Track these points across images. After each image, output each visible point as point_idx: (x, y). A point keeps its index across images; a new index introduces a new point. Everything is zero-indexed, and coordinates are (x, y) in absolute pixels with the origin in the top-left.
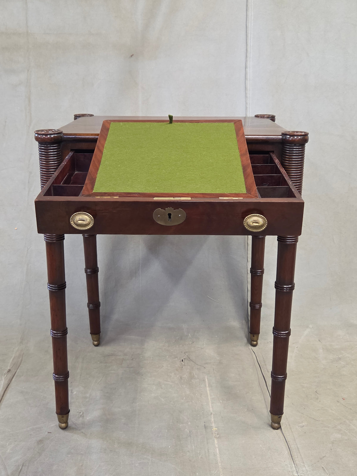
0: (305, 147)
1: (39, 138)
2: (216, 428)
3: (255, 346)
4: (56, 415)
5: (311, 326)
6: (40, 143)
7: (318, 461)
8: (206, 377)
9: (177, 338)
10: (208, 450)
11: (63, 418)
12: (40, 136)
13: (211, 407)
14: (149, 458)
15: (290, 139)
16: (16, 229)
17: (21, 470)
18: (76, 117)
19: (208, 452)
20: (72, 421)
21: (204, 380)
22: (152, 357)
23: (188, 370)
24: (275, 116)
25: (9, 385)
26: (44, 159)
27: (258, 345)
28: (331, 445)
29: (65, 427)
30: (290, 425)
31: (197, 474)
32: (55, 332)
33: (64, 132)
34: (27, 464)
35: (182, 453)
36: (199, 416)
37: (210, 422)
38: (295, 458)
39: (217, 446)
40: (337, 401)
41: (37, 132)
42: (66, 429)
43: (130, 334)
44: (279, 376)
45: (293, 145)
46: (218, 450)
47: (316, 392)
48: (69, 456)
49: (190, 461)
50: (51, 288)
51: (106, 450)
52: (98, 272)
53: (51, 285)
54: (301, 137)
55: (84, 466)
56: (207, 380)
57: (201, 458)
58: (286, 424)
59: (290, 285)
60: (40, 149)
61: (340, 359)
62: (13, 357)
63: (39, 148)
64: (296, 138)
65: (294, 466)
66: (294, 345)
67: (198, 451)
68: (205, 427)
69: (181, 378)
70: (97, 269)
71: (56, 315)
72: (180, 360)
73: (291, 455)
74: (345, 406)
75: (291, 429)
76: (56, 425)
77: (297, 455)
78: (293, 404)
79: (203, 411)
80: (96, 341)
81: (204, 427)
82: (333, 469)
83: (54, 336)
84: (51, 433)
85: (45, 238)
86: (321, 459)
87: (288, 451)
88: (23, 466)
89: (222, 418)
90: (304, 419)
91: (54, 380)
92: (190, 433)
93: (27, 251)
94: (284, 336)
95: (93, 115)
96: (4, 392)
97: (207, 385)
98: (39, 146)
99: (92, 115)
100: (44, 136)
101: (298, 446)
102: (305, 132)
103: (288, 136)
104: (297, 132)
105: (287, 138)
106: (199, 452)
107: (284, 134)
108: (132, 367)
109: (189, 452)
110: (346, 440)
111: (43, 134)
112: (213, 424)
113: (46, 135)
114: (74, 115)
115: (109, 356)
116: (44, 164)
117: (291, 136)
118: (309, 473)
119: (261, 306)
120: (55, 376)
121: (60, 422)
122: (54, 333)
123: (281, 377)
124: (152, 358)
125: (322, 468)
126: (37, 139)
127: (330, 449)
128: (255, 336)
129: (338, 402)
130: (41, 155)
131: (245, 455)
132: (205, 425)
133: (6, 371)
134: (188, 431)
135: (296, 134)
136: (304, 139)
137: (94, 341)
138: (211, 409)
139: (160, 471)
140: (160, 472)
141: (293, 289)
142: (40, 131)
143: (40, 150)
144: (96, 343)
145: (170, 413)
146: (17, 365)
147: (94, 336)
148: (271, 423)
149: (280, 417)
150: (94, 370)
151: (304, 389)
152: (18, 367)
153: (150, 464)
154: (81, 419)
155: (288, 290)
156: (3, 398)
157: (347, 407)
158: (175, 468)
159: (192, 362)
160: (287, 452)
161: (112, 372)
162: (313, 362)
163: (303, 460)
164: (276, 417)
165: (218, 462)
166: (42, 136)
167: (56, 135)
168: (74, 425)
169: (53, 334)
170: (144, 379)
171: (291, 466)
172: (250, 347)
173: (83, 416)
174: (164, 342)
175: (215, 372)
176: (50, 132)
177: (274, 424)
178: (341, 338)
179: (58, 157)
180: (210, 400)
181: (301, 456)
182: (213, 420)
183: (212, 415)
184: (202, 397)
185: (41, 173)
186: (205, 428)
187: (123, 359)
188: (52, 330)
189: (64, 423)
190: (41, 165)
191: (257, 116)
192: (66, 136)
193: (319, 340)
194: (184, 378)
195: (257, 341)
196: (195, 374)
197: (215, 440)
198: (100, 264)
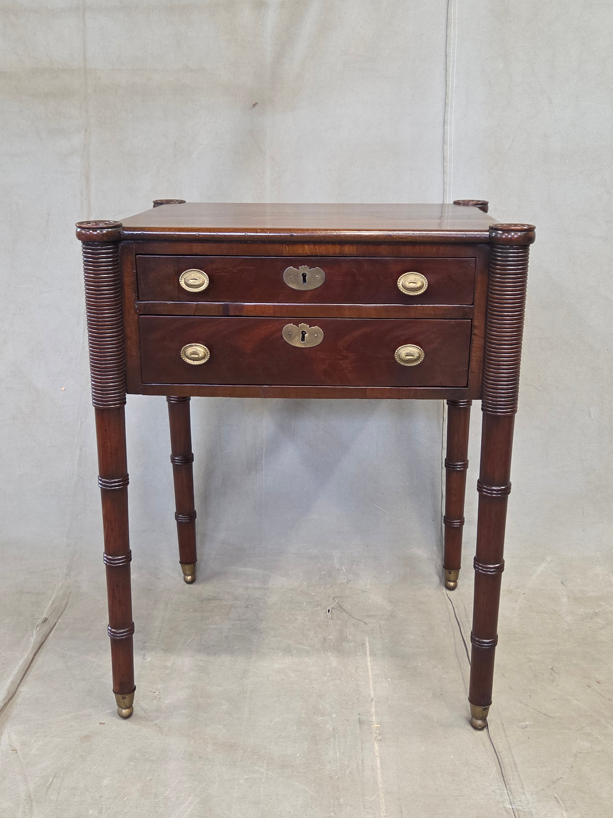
0: (529, 250)
1: (83, 234)
2: (378, 724)
3: (452, 589)
4: (114, 695)
5: (549, 559)
6: (84, 243)
7: (549, 786)
8: (367, 639)
9: (323, 573)
10: (362, 761)
11: (124, 700)
12: (83, 232)
13: (371, 689)
14: (263, 770)
15: (504, 237)
16: (63, 389)
17: (50, 784)
18: (157, 204)
19: (363, 763)
20: (141, 706)
21: (363, 644)
22: (280, 604)
23: (337, 627)
24: (488, 203)
25: (42, 644)
26: (90, 270)
27: (457, 587)
28: (573, 760)
29: (127, 715)
30: (503, 725)
31: (342, 800)
32: (110, 557)
33: (124, 225)
34: (62, 775)
35: (318, 766)
36: (350, 703)
37: (369, 714)
38: (510, 780)
39: (377, 754)
40: (587, 685)
41: (80, 225)
42: (129, 719)
43: (244, 565)
44: (485, 641)
45: (509, 247)
46: (379, 761)
47: (552, 669)
48: (132, 764)
49: (331, 778)
50: (103, 484)
51: (193, 755)
52: (193, 460)
53: (103, 480)
54: (522, 233)
55: (154, 780)
56: (367, 644)
57: (350, 773)
58: (497, 723)
59: (502, 486)
60: (85, 252)
61: (597, 614)
62: (53, 598)
63: (83, 251)
64: (514, 235)
65: (506, 791)
66: (518, 590)
67: (345, 762)
68: (360, 722)
69: (325, 639)
70: (190, 457)
71: (112, 529)
72: (324, 611)
73: (502, 774)
74: (601, 695)
75: (504, 731)
76: (113, 712)
77: (513, 774)
78: (511, 688)
79: (358, 694)
80: (189, 575)
81: (358, 722)
82: (574, 800)
83: (108, 564)
84: (104, 724)
85: (94, 401)
86: (554, 783)
87: (497, 767)
88: (54, 777)
89: (389, 707)
90: (528, 714)
91: (110, 638)
92: (335, 731)
93: (81, 426)
94: (493, 572)
95: (185, 202)
96: (35, 655)
97: (368, 653)
98: (84, 248)
99: (182, 202)
100: (91, 231)
101: (516, 760)
102: (528, 225)
103: (500, 232)
104: (516, 225)
105: (499, 236)
106: (346, 764)
107: (493, 229)
108: (245, 620)
109: (330, 762)
110: (599, 752)
111: (89, 229)
112: (374, 718)
113: (95, 229)
114: (153, 202)
115: (209, 600)
116: (91, 277)
117: (505, 231)
118: (531, 805)
119: (462, 523)
120: (110, 630)
121: (119, 706)
122: (108, 559)
123: (488, 641)
124: (279, 606)
125: (555, 797)
126: (79, 236)
127: (571, 767)
128: (452, 572)
129: (589, 687)
130: (86, 263)
131: (424, 771)
132: (359, 718)
133: (40, 621)
134: (331, 729)
135: (513, 228)
136: (527, 236)
137: (185, 574)
138: (372, 692)
139: (280, 793)
140: (280, 795)
141: (509, 493)
142: (84, 223)
143: (84, 255)
144: (189, 578)
145: (303, 698)
146: (59, 611)
147: (187, 567)
148: (471, 718)
149: (486, 710)
150: (184, 622)
151: (532, 664)
152: (61, 615)
153: (263, 780)
154: (155, 702)
155: (499, 494)
156: (32, 664)
157: (603, 696)
158: (305, 790)
159: (345, 614)
160: (495, 769)
161: (212, 626)
162: (551, 619)
163: (522, 784)
164: (479, 709)
165: (377, 782)
166: (88, 231)
167: (110, 230)
168: (143, 712)
169: (108, 561)
170: (264, 640)
171: (501, 793)
172: (445, 591)
173: (160, 698)
174: (301, 580)
175: (383, 631)
176: (101, 225)
177: (475, 720)
178: (601, 579)
179: (115, 266)
180: (371, 678)
181: (519, 776)
182: (373, 710)
183: (373, 702)
184: (357, 672)
185: (87, 293)
186: (360, 724)
187: (232, 605)
188: (107, 554)
189: (126, 708)
190: (86, 281)
191: (457, 203)
192: (127, 231)
193: (562, 583)
194: (329, 641)
195: (455, 581)
196: (348, 633)
197: (376, 745)
198: (196, 448)
